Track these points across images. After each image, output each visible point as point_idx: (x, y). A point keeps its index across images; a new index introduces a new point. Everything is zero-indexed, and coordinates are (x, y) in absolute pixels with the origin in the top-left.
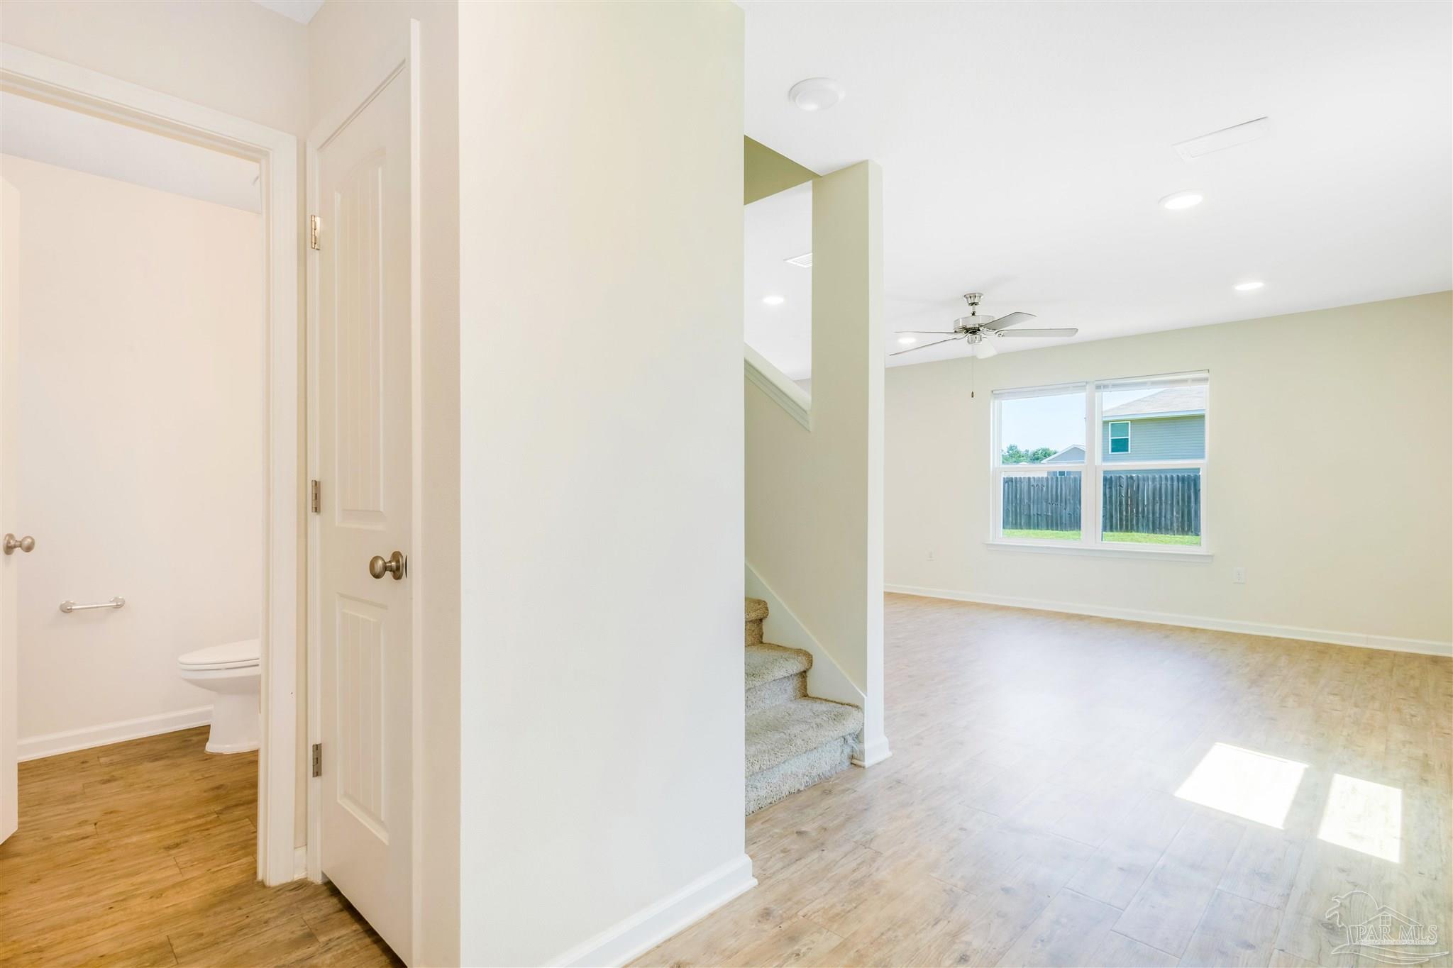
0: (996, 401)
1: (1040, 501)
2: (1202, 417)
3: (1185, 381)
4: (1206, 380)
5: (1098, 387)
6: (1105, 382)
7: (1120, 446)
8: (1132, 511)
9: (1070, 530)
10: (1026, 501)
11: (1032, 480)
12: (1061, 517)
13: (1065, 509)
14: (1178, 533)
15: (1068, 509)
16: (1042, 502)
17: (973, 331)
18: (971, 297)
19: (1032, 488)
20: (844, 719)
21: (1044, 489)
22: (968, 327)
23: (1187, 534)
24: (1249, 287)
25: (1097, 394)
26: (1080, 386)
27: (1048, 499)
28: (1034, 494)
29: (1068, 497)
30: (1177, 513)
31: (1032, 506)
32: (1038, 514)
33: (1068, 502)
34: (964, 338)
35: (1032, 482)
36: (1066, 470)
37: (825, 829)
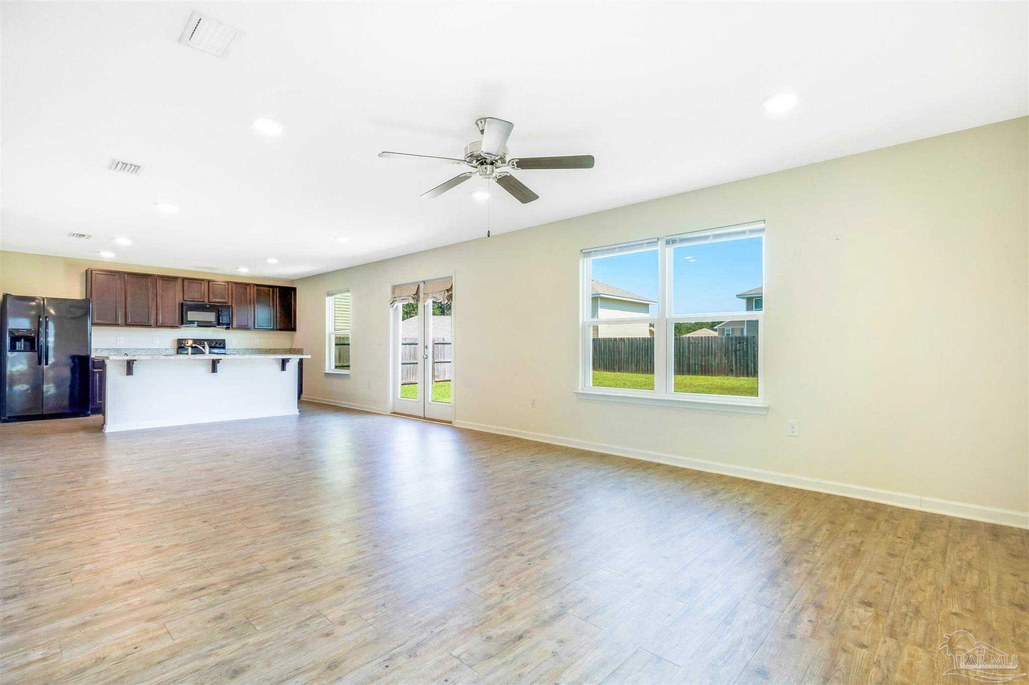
0: (585, 260)
1: (696, 354)
3: (743, 233)
4: (762, 230)
6: (674, 237)
9: (718, 376)
10: (687, 354)
11: (691, 339)
12: (712, 366)
15: (716, 360)
16: (698, 355)
19: (691, 345)
21: (700, 345)
26: (653, 243)
27: (702, 353)
28: (692, 349)
29: (717, 352)
31: (691, 357)
32: (695, 364)
35: (691, 341)
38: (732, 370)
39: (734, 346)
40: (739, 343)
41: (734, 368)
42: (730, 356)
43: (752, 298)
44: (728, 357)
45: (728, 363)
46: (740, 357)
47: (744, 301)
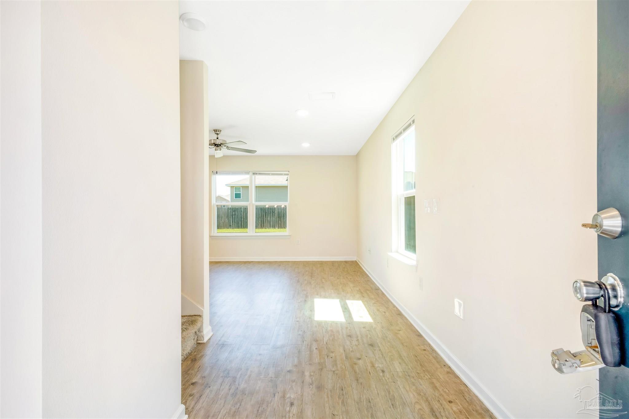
0: (214, 176)
2: (287, 187)
3: (282, 174)
4: (288, 174)
5: (254, 174)
6: (256, 172)
7: (238, 196)
8: (245, 221)
9: (223, 229)
12: (220, 224)
13: (221, 220)
14: (260, 228)
15: (222, 220)
17: (216, 145)
18: (216, 131)
20: (196, 323)
22: (216, 143)
23: (263, 228)
24: (306, 145)
25: (253, 176)
26: (247, 173)
30: (260, 221)
33: (222, 217)
34: (214, 148)
36: (226, 205)
37: (204, 377)
38: (231, 226)
39: (231, 213)
40: (234, 211)
41: (231, 224)
42: (229, 218)
43: (234, 187)
44: (228, 219)
45: (228, 222)
46: (234, 219)
47: (230, 188)
